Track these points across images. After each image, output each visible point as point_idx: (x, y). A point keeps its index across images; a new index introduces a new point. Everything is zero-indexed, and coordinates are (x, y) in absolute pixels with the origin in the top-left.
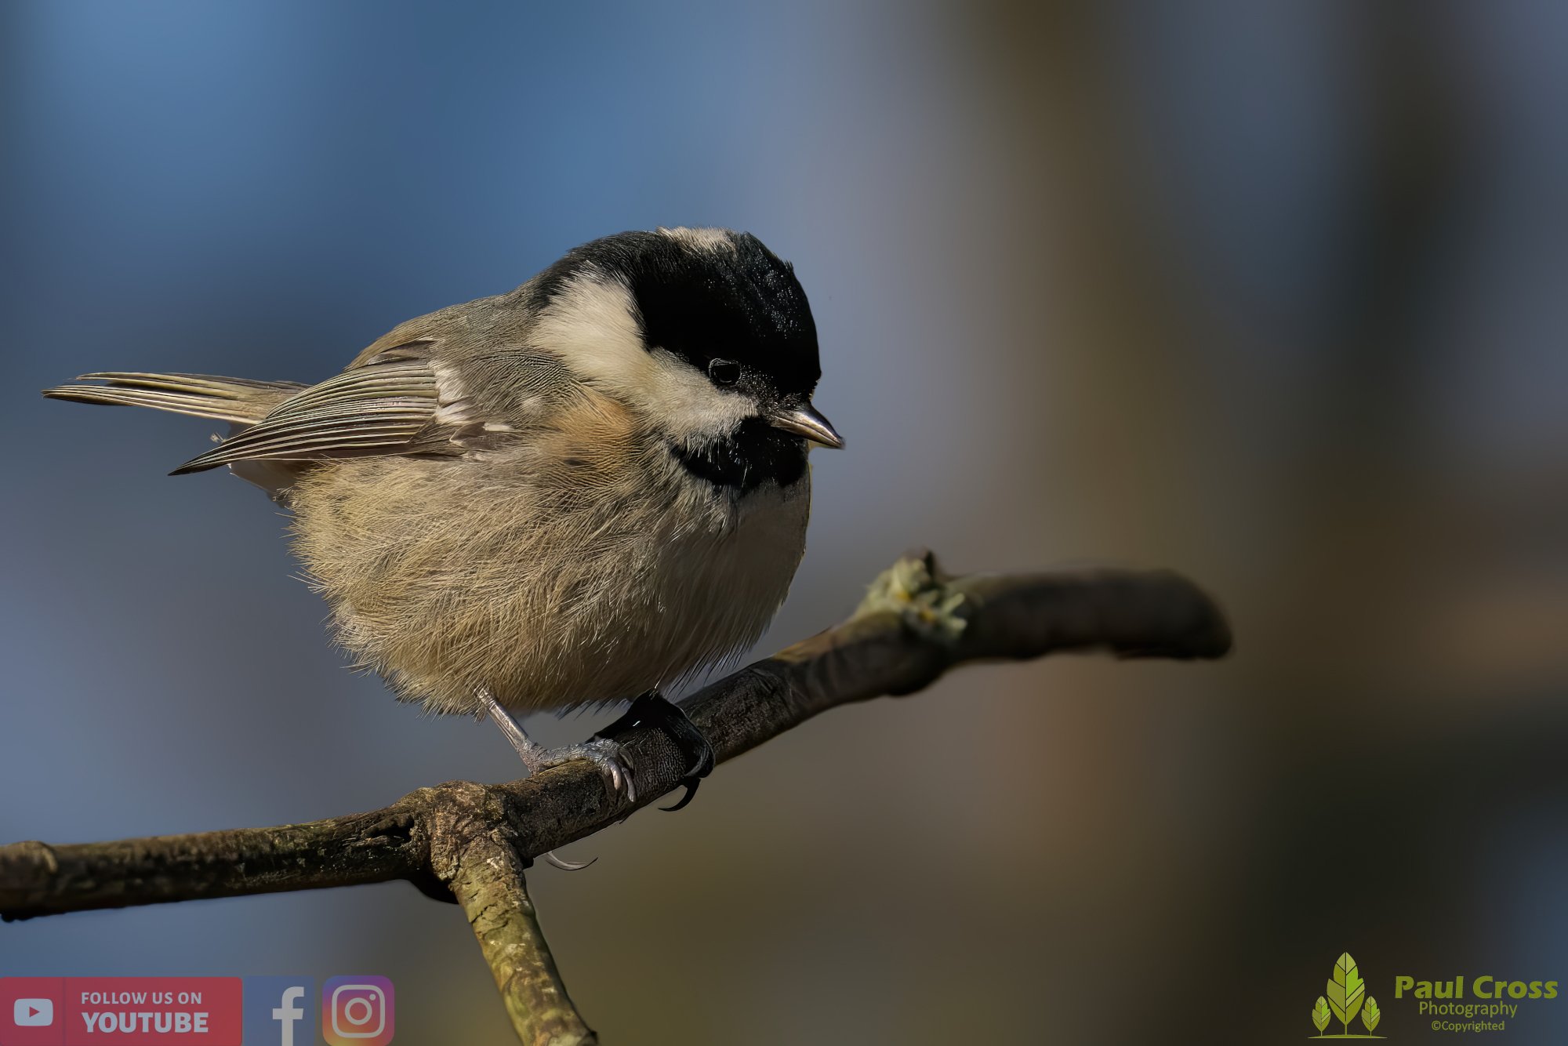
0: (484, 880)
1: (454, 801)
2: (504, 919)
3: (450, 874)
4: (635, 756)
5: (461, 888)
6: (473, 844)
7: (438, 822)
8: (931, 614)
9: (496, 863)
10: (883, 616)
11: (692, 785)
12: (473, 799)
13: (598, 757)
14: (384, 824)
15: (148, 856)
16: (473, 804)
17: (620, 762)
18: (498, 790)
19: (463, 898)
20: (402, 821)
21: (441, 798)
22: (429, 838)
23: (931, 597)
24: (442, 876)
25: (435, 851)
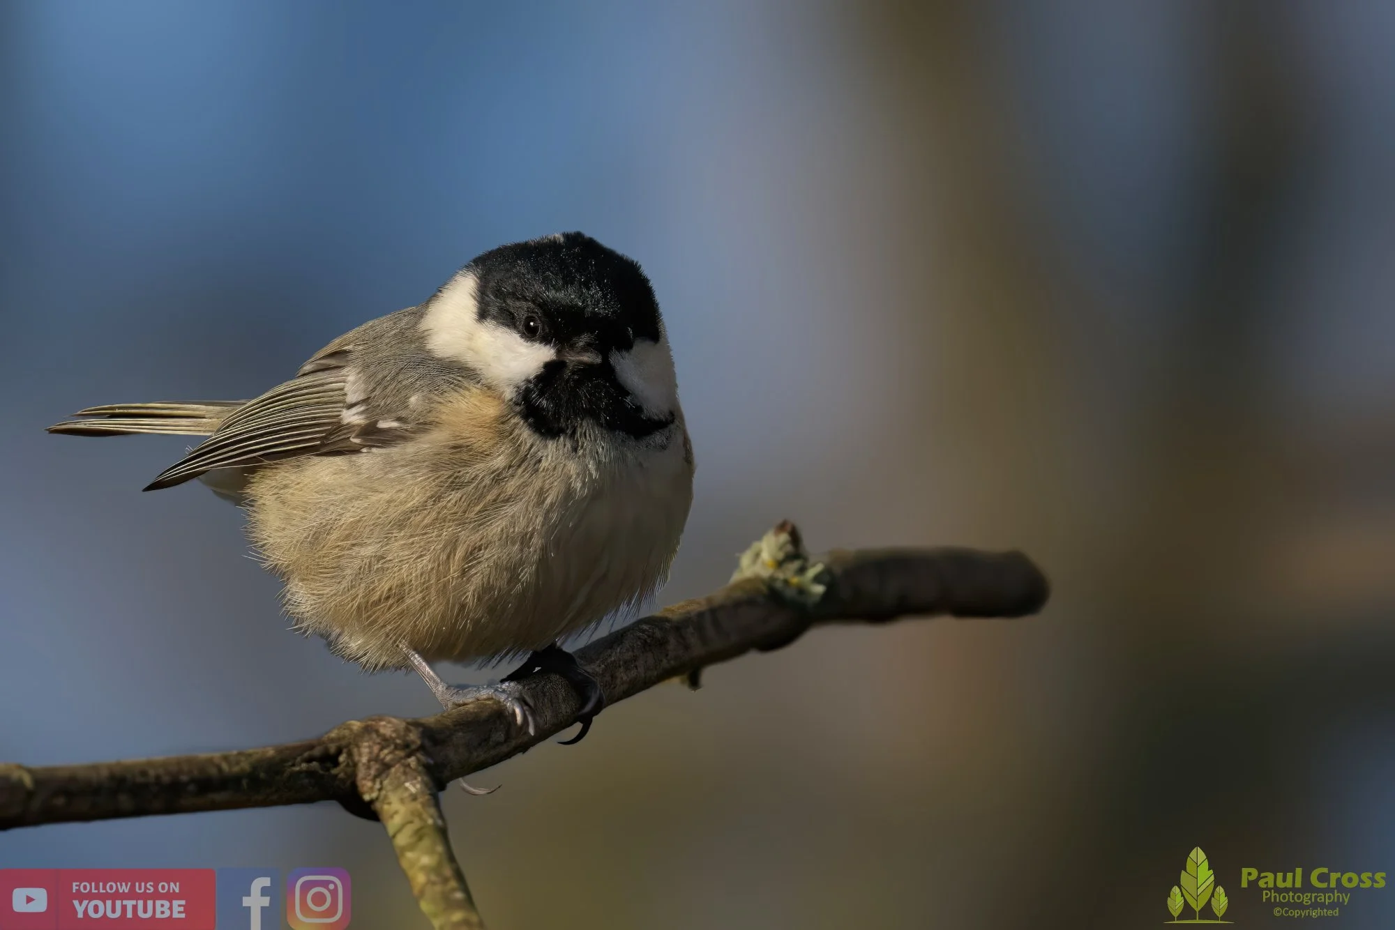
0: (402, 801)
1: (377, 732)
2: (419, 835)
3: (374, 795)
4: (534, 697)
5: (382, 808)
6: (393, 770)
7: (365, 750)
8: (795, 580)
9: (413, 787)
10: (756, 579)
11: (587, 722)
12: (394, 731)
13: (502, 697)
14: (317, 752)
15: (112, 777)
16: (394, 735)
17: (522, 701)
18: (416, 724)
19: (384, 816)
20: (333, 748)
21: (368, 730)
22: (355, 765)
23: (796, 565)
24: (367, 797)
25: (361, 772)
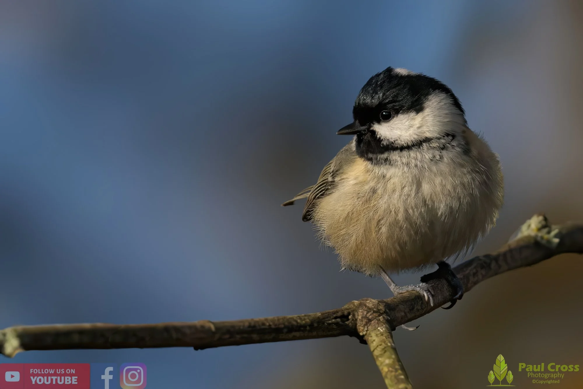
0: (377, 335)
1: (366, 306)
2: (384, 350)
3: (364, 333)
4: (434, 290)
5: (368, 339)
6: (373, 322)
7: (360, 313)
8: (546, 237)
9: (382, 329)
10: (529, 237)
11: (454, 302)
12: (373, 305)
14: (339, 314)
15: (250, 326)
16: (373, 307)
17: (428, 291)
18: (382, 302)
19: (369, 342)
20: (346, 313)
21: (361, 305)
22: (356, 320)
23: (545, 230)
24: (361, 334)
25: (358, 325)
